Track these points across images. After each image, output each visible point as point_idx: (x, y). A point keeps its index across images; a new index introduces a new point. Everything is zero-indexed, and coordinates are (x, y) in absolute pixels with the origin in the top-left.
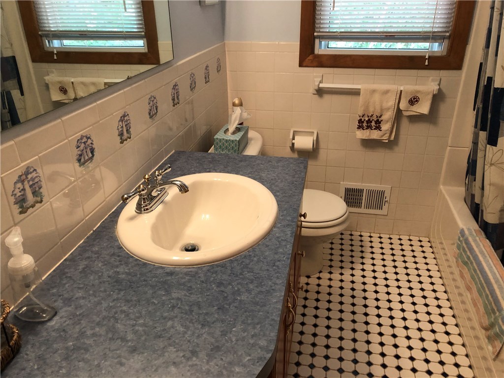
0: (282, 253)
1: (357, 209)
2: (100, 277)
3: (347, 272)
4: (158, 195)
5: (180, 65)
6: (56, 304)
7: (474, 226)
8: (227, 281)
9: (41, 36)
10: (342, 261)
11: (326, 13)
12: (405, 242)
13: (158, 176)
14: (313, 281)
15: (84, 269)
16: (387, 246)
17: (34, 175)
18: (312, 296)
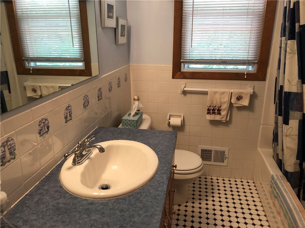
0: (160, 191)
1: (209, 162)
2: (47, 206)
3: (204, 202)
4: (87, 154)
5: (103, 77)
6: (18, 224)
7: (280, 173)
8: (126, 208)
9: (24, 60)
10: (200, 195)
11: (187, 47)
12: (239, 183)
13: (87, 142)
14: (182, 208)
15: (37, 201)
16: (227, 185)
17: (12, 142)
18: (182, 218)
